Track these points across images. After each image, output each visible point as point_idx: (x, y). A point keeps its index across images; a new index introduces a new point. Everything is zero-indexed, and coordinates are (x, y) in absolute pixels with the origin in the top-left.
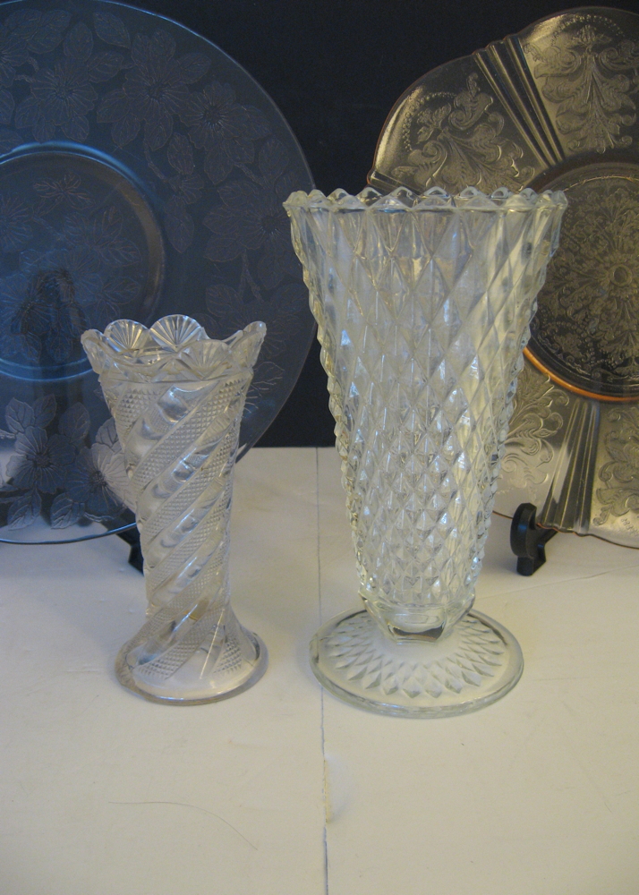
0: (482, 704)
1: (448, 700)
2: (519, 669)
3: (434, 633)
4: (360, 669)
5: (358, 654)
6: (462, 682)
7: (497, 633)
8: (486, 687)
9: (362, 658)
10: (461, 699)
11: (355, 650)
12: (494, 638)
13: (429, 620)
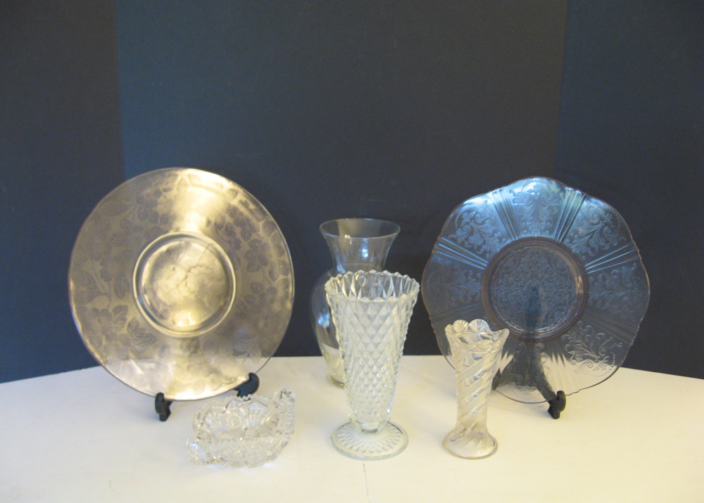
0: (395, 455)
1: (383, 453)
2: (407, 442)
3: (375, 431)
4: (351, 445)
5: (350, 440)
6: (388, 447)
7: (398, 429)
8: (397, 448)
9: (352, 441)
10: (387, 453)
11: (349, 438)
12: (398, 431)
13: (375, 425)
